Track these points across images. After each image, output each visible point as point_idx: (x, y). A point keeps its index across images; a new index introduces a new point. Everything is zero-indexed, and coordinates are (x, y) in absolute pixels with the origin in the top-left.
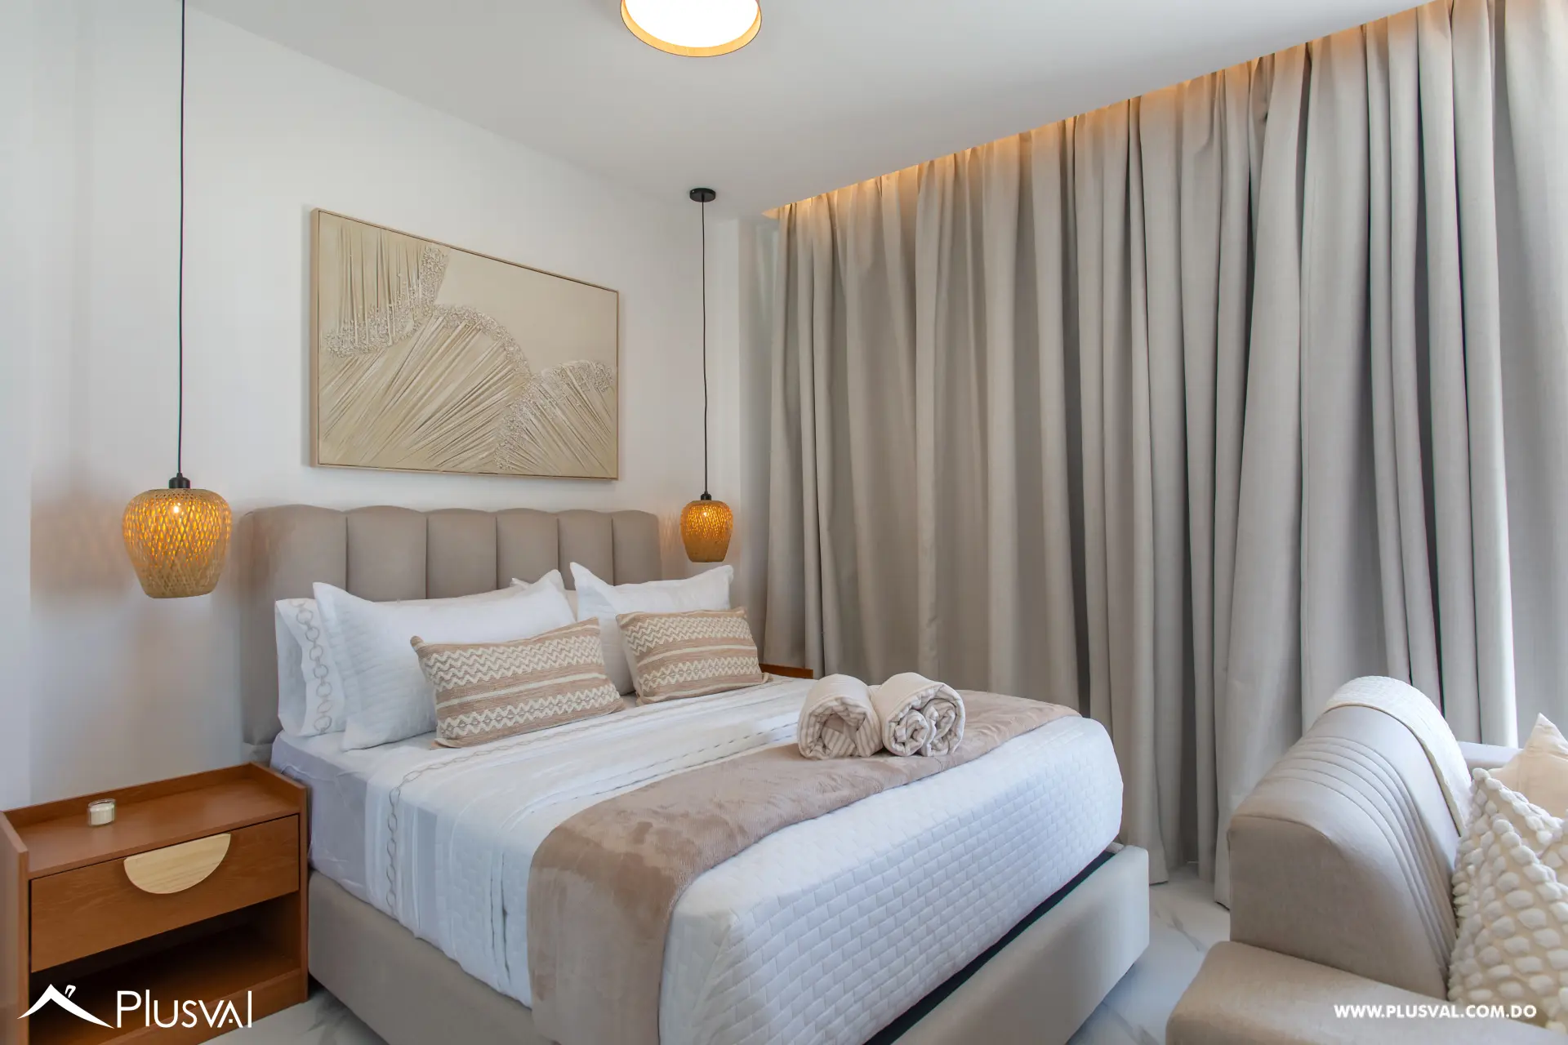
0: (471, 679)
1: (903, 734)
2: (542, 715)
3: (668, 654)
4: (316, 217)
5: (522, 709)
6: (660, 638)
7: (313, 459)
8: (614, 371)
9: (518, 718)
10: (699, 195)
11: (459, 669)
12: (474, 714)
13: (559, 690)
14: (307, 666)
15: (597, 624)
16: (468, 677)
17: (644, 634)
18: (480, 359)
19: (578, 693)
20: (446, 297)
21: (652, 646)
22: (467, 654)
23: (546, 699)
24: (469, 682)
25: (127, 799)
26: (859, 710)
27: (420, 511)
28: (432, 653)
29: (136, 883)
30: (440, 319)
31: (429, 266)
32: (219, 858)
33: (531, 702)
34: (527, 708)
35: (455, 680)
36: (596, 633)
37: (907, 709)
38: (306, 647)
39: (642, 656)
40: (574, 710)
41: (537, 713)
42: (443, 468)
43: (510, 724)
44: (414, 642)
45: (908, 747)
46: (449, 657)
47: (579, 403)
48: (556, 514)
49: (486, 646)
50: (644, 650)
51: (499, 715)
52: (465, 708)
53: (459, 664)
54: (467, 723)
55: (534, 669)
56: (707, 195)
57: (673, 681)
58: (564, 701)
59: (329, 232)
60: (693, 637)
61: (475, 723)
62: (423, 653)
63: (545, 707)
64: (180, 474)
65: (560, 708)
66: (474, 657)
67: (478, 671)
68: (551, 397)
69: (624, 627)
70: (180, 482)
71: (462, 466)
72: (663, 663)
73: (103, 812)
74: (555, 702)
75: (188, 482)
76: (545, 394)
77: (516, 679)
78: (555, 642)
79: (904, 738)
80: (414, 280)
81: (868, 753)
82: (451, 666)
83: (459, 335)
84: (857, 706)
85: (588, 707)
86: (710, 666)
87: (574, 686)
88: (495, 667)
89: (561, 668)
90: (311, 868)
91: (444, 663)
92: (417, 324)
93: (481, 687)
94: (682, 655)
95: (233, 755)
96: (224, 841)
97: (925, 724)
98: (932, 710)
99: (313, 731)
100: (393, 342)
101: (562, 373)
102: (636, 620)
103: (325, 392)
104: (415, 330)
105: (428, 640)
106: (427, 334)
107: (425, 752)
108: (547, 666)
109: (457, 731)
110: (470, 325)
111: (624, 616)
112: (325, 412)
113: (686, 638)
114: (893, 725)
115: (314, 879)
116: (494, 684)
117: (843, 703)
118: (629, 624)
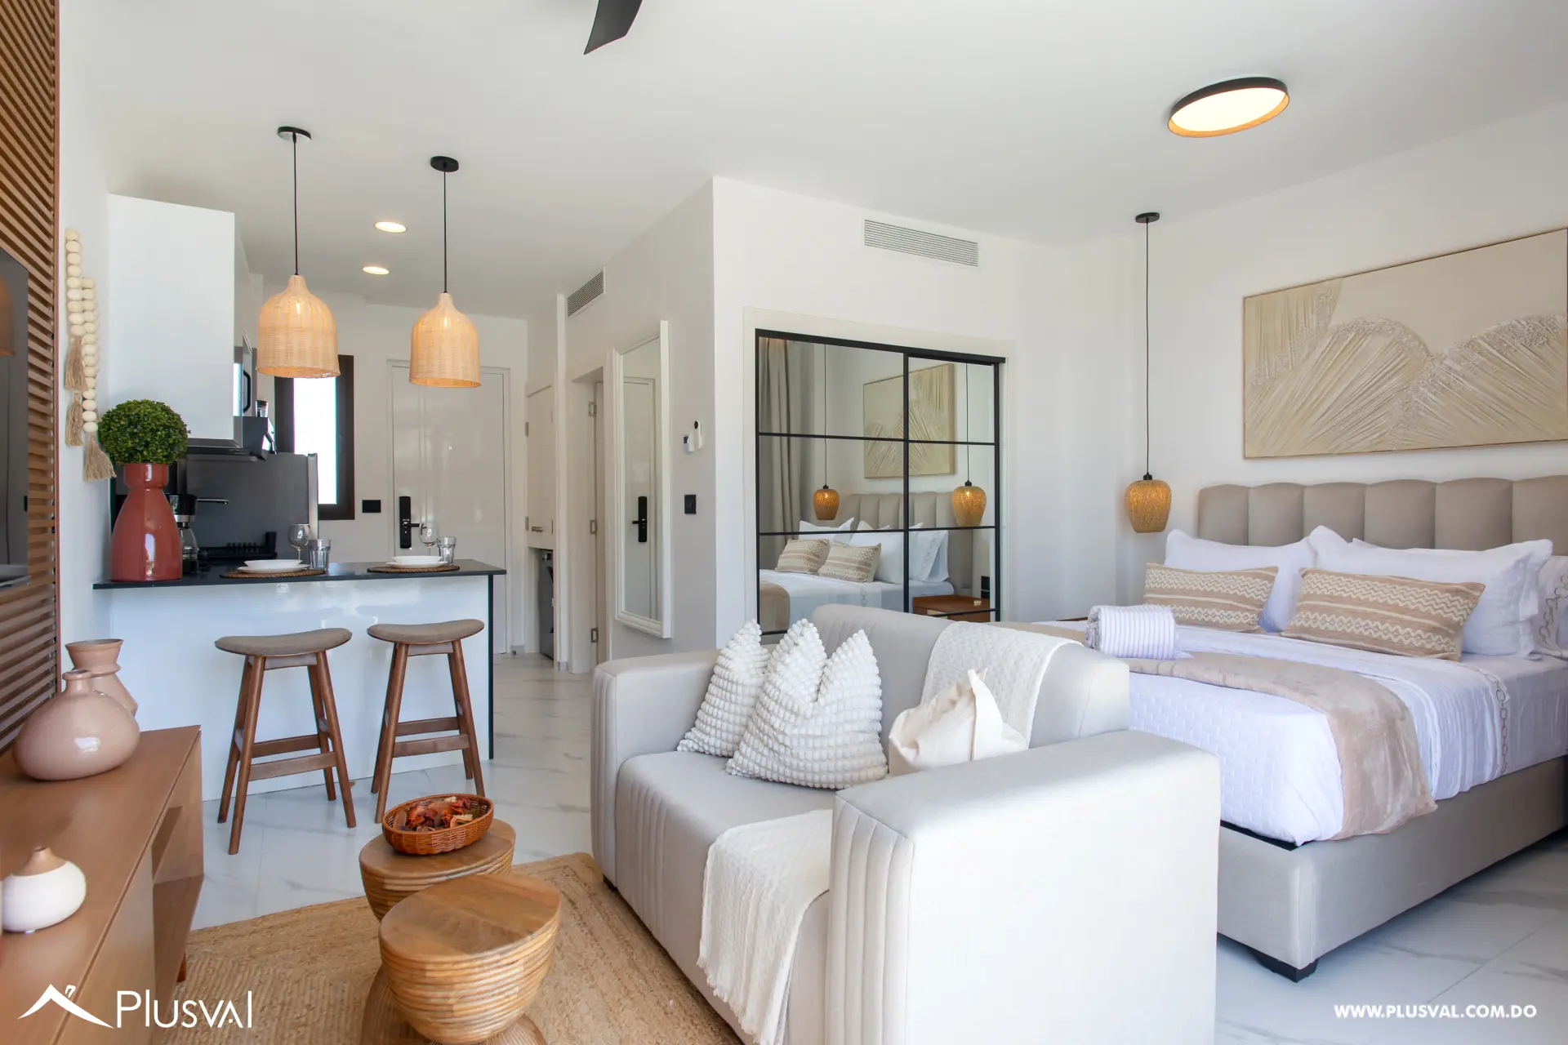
4: (1247, 298)
7: (1245, 455)
20: (1340, 317)
30: (1331, 337)
31: (1321, 300)
59: (1251, 309)
64: (1148, 473)
70: (1148, 480)
75: (1152, 476)
76: (1447, 370)
80: (1309, 314)
83: (1350, 343)
92: (1313, 347)
100: (1293, 368)
103: (1248, 411)
104: (1311, 353)
111: (1303, 569)
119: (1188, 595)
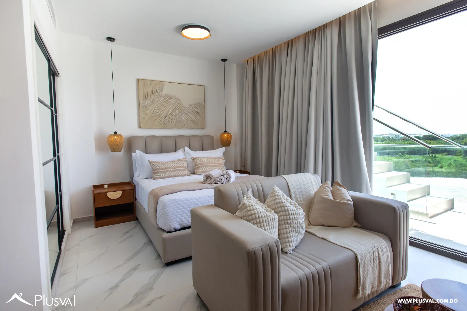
0: (158, 168)
1: (219, 180)
2: (171, 175)
3: (200, 165)
4: (138, 80)
5: (167, 174)
6: (199, 162)
7: (140, 127)
8: (204, 104)
9: (166, 175)
10: (223, 60)
11: (156, 166)
12: (158, 174)
13: (174, 171)
14: (137, 165)
15: (186, 159)
16: (157, 167)
17: (196, 161)
18: (172, 105)
19: (179, 172)
20: (165, 92)
21: (197, 164)
22: (157, 163)
23: (172, 172)
24: (157, 168)
25: (110, 185)
26: (212, 175)
27: (159, 136)
28: (151, 163)
29: (108, 197)
30: (163, 97)
31: (160, 87)
32: (121, 195)
33: (169, 173)
34: (168, 174)
35: (155, 168)
36: (186, 161)
37: (220, 175)
38: (137, 162)
39: (195, 166)
40: (178, 175)
41: (170, 175)
42: (165, 128)
43: (165, 176)
44: (149, 161)
45: (220, 182)
46: (154, 164)
47: (195, 112)
48: (189, 136)
49: (161, 162)
50: (196, 164)
51: (162, 174)
52: (156, 173)
53: (156, 165)
54: (157, 175)
55: (170, 167)
56: (225, 60)
57: (201, 171)
58: (176, 173)
59: (141, 83)
60: (207, 162)
61: (158, 175)
62: (150, 163)
63: (172, 174)
64: (115, 131)
65: (175, 174)
66: (159, 164)
67: (159, 166)
68: (188, 111)
69: (193, 160)
70: (115, 133)
71: (169, 127)
72: (199, 167)
73: (106, 186)
74: (174, 173)
75: (116, 132)
76: (187, 111)
77: (166, 168)
78: (175, 162)
79: (219, 181)
80: (157, 90)
81: (213, 183)
82: (154, 165)
83: (167, 100)
84: (211, 174)
85: (181, 174)
86: (210, 168)
87: (178, 170)
88: (162, 166)
89: (176, 167)
90: (136, 199)
91: (153, 165)
92: (159, 99)
93: (159, 169)
94: (203, 166)
95: (128, 180)
96: (121, 192)
97: (223, 178)
98: (225, 176)
99: (137, 176)
100: (154, 103)
101: (191, 106)
102: (195, 158)
103: (141, 114)
104: (158, 100)
105: (151, 160)
106: (160, 101)
107: (150, 180)
108: (173, 166)
109: (155, 177)
110: (170, 97)
112: (141, 118)
113: (205, 162)
114: (217, 178)
115: (136, 200)
116: (161, 169)
117: (209, 174)
118: (194, 159)
119: (171, 168)
